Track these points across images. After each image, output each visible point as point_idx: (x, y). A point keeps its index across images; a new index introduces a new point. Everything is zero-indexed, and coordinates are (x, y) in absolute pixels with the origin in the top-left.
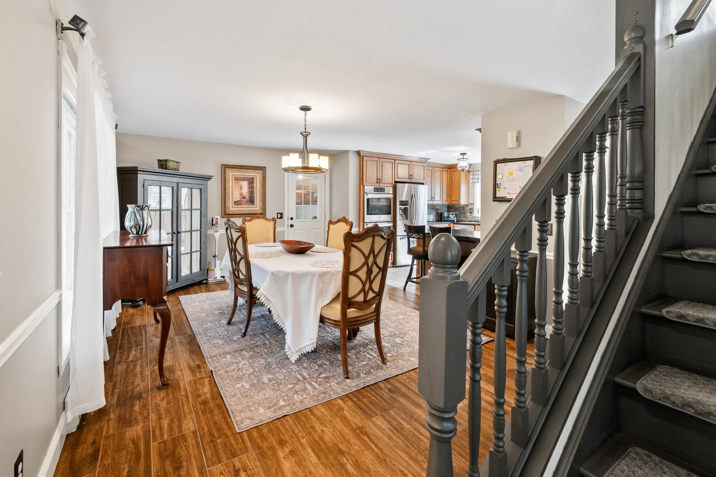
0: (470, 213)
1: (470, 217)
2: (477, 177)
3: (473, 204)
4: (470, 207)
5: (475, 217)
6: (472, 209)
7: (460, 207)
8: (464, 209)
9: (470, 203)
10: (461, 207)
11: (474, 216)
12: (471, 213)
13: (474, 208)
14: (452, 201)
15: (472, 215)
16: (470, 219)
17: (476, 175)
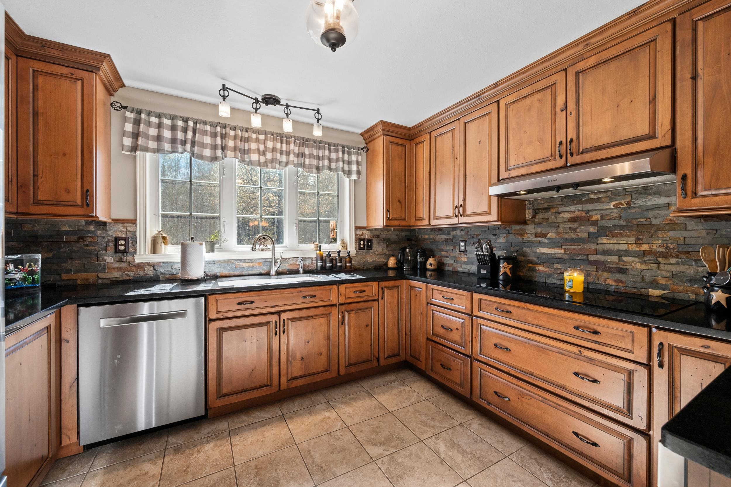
0: (117, 251)
1: (116, 265)
2: (153, 132)
3: (133, 222)
4: (119, 231)
5: (140, 266)
6: (125, 239)
7: (60, 234)
8: (82, 238)
9: (115, 216)
10: (67, 233)
11: (138, 259)
12: (125, 252)
13: (134, 237)
14: (37, 202)
15: (127, 258)
16: (116, 275)
17: (149, 124)
